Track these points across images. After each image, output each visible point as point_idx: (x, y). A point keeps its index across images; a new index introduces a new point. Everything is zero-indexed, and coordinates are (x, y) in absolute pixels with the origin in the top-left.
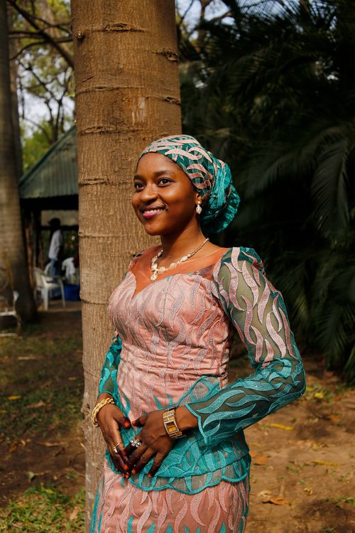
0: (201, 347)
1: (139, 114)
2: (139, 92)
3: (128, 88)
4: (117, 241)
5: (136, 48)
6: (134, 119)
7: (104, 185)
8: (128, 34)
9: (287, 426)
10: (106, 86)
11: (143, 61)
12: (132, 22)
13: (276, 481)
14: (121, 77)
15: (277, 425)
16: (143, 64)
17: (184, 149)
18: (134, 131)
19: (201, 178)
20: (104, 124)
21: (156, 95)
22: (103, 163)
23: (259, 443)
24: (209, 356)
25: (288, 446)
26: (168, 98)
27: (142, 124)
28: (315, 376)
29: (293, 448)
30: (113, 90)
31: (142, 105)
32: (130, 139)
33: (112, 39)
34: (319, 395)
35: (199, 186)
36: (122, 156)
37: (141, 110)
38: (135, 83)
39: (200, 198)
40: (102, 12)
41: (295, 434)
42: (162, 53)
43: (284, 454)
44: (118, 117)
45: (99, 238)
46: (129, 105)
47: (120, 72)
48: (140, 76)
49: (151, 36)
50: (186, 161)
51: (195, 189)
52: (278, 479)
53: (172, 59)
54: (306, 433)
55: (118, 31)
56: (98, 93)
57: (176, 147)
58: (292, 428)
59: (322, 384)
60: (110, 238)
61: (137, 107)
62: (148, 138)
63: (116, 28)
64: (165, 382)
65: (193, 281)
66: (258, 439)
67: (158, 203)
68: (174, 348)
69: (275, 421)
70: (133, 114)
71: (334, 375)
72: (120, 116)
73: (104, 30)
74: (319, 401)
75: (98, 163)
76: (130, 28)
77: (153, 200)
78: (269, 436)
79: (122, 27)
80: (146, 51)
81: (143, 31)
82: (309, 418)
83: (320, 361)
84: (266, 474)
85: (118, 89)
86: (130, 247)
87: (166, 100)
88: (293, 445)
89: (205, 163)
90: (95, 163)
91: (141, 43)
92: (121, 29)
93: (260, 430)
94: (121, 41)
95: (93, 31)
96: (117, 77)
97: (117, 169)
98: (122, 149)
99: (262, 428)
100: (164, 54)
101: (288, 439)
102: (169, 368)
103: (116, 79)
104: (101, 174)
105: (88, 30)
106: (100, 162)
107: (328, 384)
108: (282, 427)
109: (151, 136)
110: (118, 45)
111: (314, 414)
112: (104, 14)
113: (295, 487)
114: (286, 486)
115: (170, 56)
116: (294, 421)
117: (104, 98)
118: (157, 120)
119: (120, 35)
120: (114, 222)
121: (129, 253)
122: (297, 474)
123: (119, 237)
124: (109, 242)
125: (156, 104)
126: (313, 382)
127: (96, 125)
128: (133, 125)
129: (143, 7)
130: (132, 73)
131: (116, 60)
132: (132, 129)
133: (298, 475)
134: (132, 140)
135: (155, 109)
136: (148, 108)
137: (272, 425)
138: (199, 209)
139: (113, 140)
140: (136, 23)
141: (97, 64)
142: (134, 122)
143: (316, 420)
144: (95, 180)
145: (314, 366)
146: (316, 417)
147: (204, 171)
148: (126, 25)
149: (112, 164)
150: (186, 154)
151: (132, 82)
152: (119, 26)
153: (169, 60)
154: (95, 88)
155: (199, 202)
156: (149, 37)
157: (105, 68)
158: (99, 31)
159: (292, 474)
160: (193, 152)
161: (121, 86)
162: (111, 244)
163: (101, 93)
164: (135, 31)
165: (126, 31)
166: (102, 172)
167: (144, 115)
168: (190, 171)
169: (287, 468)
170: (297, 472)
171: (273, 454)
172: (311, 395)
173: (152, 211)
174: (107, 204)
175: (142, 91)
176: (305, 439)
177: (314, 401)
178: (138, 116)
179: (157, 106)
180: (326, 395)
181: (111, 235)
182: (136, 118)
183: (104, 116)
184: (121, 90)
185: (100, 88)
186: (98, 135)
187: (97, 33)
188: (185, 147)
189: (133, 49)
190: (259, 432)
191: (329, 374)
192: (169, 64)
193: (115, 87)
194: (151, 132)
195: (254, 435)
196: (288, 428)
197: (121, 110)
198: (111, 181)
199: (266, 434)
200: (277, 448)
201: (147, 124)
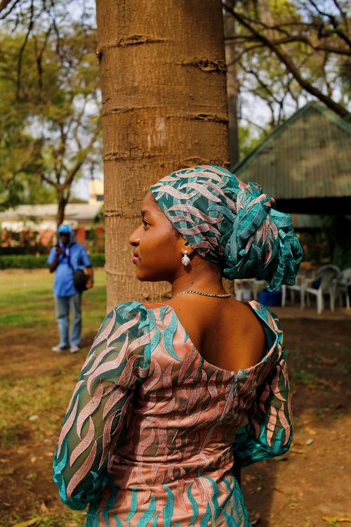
1: (157, 137)
2: (157, 112)
3: (144, 108)
4: (131, 281)
5: (153, 61)
6: (150, 144)
7: (119, 218)
8: (143, 47)
10: (121, 107)
11: (164, 76)
12: (148, 33)
14: (136, 97)
16: (163, 80)
17: (175, 186)
18: (149, 157)
19: (188, 223)
20: (119, 150)
21: (180, 113)
22: (118, 193)
26: (201, 115)
27: (160, 149)
30: (127, 111)
31: (161, 126)
32: (145, 166)
33: (127, 54)
36: (136, 186)
37: (159, 132)
38: (152, 102)
40: (116, 25)
42: (191, 64)
44: (133, 142)
45: (115, 275)
46: (144, 128)
47: (135, 90)
48: (159, 94)
49: (174, 45)
50: (170, 201)
53: (208, 69)
55: (132, 44)
56: (114, 115)
57: (169, 182)
60: (124, 277)
61: (154, 129)
62: (168, 164)
63: (131, 42)
70: (149, 138)
72: (135, 141)
73: (119, 45)
75: (114, 194)
76: (146, 39)
79: (137, 39)
80: (166, 63)
81: (163, 41)
85: (133, 110)
86: (143, 289)
87: (197, 119)
89: (200, 203)
90: (111, 193)
91: (160, 55)
92: (136, 42)
94: (136, 55)
95: (109, 48)
96: (132, 97)
97: (131, 200)
98: (136, 178)
100: (195, 65)
103: (131, 99)
104: (116, 205)
105: (105, 47)
106: (116, 192)
109: (172, 161)
110: (132, 60)
112: (119, 26)
115: (206, 66)
117: (120, 121)
118: (181, 142)
119: (135, 48)
120: (128, 260)
121: (142, 295)
123: (132, 276)
124: (122, 281)
125: (180, 125)
127: (112, 151)
128: (149, 150)
129: (164, 14)
130: (149, 91)
131: (131, 78)
132: (147, 154)
134: (148, 168)
135: (179, 130)
136: (169, 130)
138: (185, 260)
139: (127, 168)
140: (153, 32)
141: (113, 83)
142: (149, 147)
144: (112, 211)
147: (195, 213)
148: (141, 37)
149: (126, 194)
150: (175, 192)
151: (148, 101)
152: (133, 38)
153: (203, 71)
154: (112, 110)
155: (186, 252)
156: (171, 47)
157: (120, 87)
158: (114, 47)
160: (184, 190)
161: (136, 106)
162: (125, 284)
163: (117, 116)
164: (153, 42)
165: (141, 43)
166: (118, 203)
167: (164, 138)
168: (172, 213)
174: (122, 239)
175: (161, 111)
178: (155, 139)
179: (182, 126)
181: (124, 274)
182: (152, 141)
183: (119, 140)
184: (137, 111)
185: (116, 110)
186: (114, 162)
187: (113, 49)
188: (179, 183)
189: (150, 64)
192: (204, 76)
193: (130, 108)
194: (173, 157)
197: (136, 134)
198: (125, 214)
201: (166, 149)
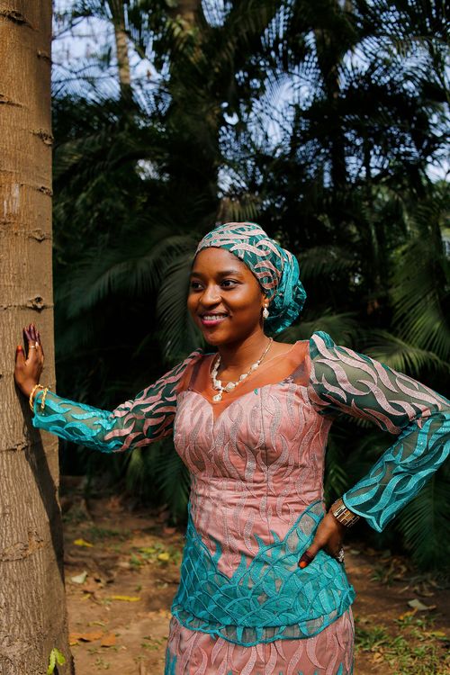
0: (303, 466)
1: (12, 203)
2: (13, 177)
3: (1, 171)
5: (12, 124)
6: (5, 209)
8: (4, 107)
9: (131, 596)
11: (19, 141)
12: (9, 94)
13: (132, 662)
15: (118, 597)
16: (19, 144)
17: (251, 243)
18: (5, 224)
19: (269, 277)
21: (31, 182)
23: (102, 620)
24: (311, 475)
25: (138, 619)
26: (43, 188)
27: (15, 216)
28: (154, 535)
29: (145, 621)
31: (16, 193)
34: (165, 556)
35: (267, 286)
37: (14, 198)
38: (9, 166)
39: (267, 300)
41: (143, 605)
42: (38, 134)
43: (135, 630)
46: (1, 192)
48: (15, 158)
49: (29, 112)
50: (254, 258)
51: (263, 290)
52: (135, 660)
53: (47, 142)
54: (157, 603)
57: (242, 240)
58: (138, 599)
59: (164, 544)
61: (10, 194)
62: (21, 233)
64: (266, 516)
65: (286, 390)
66: (99, 616)
67: (221, 309)
68: (273, 473)
69: (116, 592)
70: (5, 202)
71: (177, 531)
74: (165, 564)
76: (7, 100)
77: (216, 305)
78: (111, 611)
80: (22, 129)
81: (21, 106)
82: (156, 585)
83: (158, 516)
84: (119, 656)
87: (40, 190)
88: (144, 618)
89: (274, 258)
91: (18, 119)
93: (99, 605)
99: (102, 602)
100: (41, 136)
101: (137, 612)
102: (270, 495)
107: (171, 543)
108: (126, 598)
109: (24, 230)
111: (162, 580)
113: (158, 666)
114: (146, 667)
115: (46, 139)
116: (139, 590)
118: (31, 212)
122: (156, 651)
125: (30, 194)
126: (153, 542)
128: (5, 215)
129: (23, 78)
130: (7, 154)
132: (3, 220)
133: (158, 652)
134: (3, 234)
135: (29, 199)
136: (22, 197)
137: (114, 597)
138: (266, 313)
140: (13, 95)
142: (5, 213)
143: (166, 585)
145: (151, 524)
146: (165, 582)
147: (273, 268)
148: (3, 96)
150: (253, 249)
151: (6, 165)
153: (44, 143)
155: (266, 305)
156: (26, 114)
159: (151, 651)
160: (260, 247)
164: (13, 105)
165: (2, 102)
167: (18, 205)
168: (258, 270)
169: (144, 646)
170: (157, 648)
171: (122, 631)
172: (154, 557)
173: (214, 318)
175: (16, 177)
176: (157, 610)
177: (159, 564)
178: (10, 205)
179: (32, 196)
180: (171, 556)
182: (8, 208)
188: (253, 240)
189: (9, 126)
190: (98, 608)
191: (170, 531)
192: (45, 148)
194: (25, 226)
195: (92, 611)
196: (134, 599)
199: (108, 609)
200: (126, 623)
201: (20, 216)
